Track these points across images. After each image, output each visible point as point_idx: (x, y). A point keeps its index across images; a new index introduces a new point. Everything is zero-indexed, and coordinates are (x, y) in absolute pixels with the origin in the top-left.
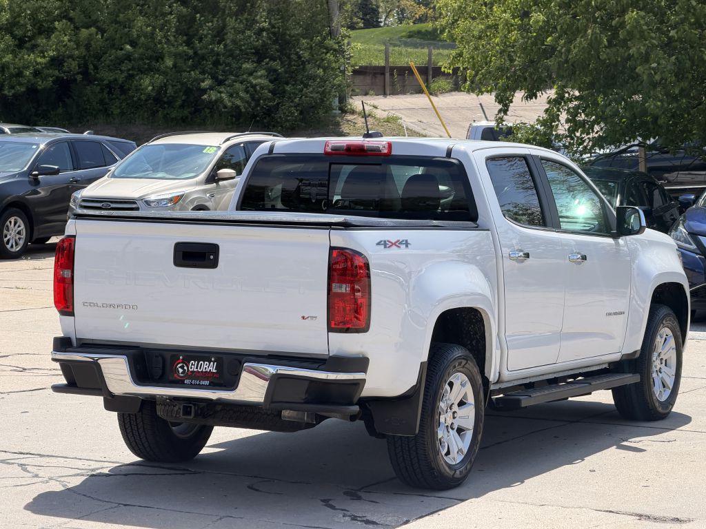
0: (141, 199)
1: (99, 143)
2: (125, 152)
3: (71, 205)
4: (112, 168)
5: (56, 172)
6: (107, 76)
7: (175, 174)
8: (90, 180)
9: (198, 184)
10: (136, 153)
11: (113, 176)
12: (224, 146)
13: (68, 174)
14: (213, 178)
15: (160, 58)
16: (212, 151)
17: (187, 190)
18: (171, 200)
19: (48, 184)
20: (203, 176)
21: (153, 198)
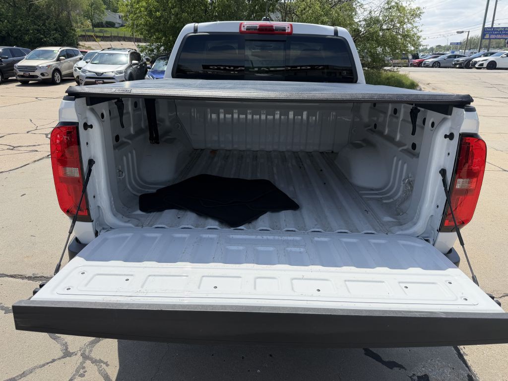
0: (38, 66)
1: (19, 50)
2: (28, 53)
3: (15, 68)
4: (26, 57)
5: (7, 58)
6: (15, 35)
7: (46, 59)
8: (19, 61)
9: (54, 61)
10: (32, 52)
11: (26, 59)
12: (60, 50)
13: (11, 59)
14: (58, 60)
15: (28, 30)
16: (57, 52)
17: (52, 63)
18: (47, 66)
19: (5, 61)
20: (55, 59)
21: (40, 66)
